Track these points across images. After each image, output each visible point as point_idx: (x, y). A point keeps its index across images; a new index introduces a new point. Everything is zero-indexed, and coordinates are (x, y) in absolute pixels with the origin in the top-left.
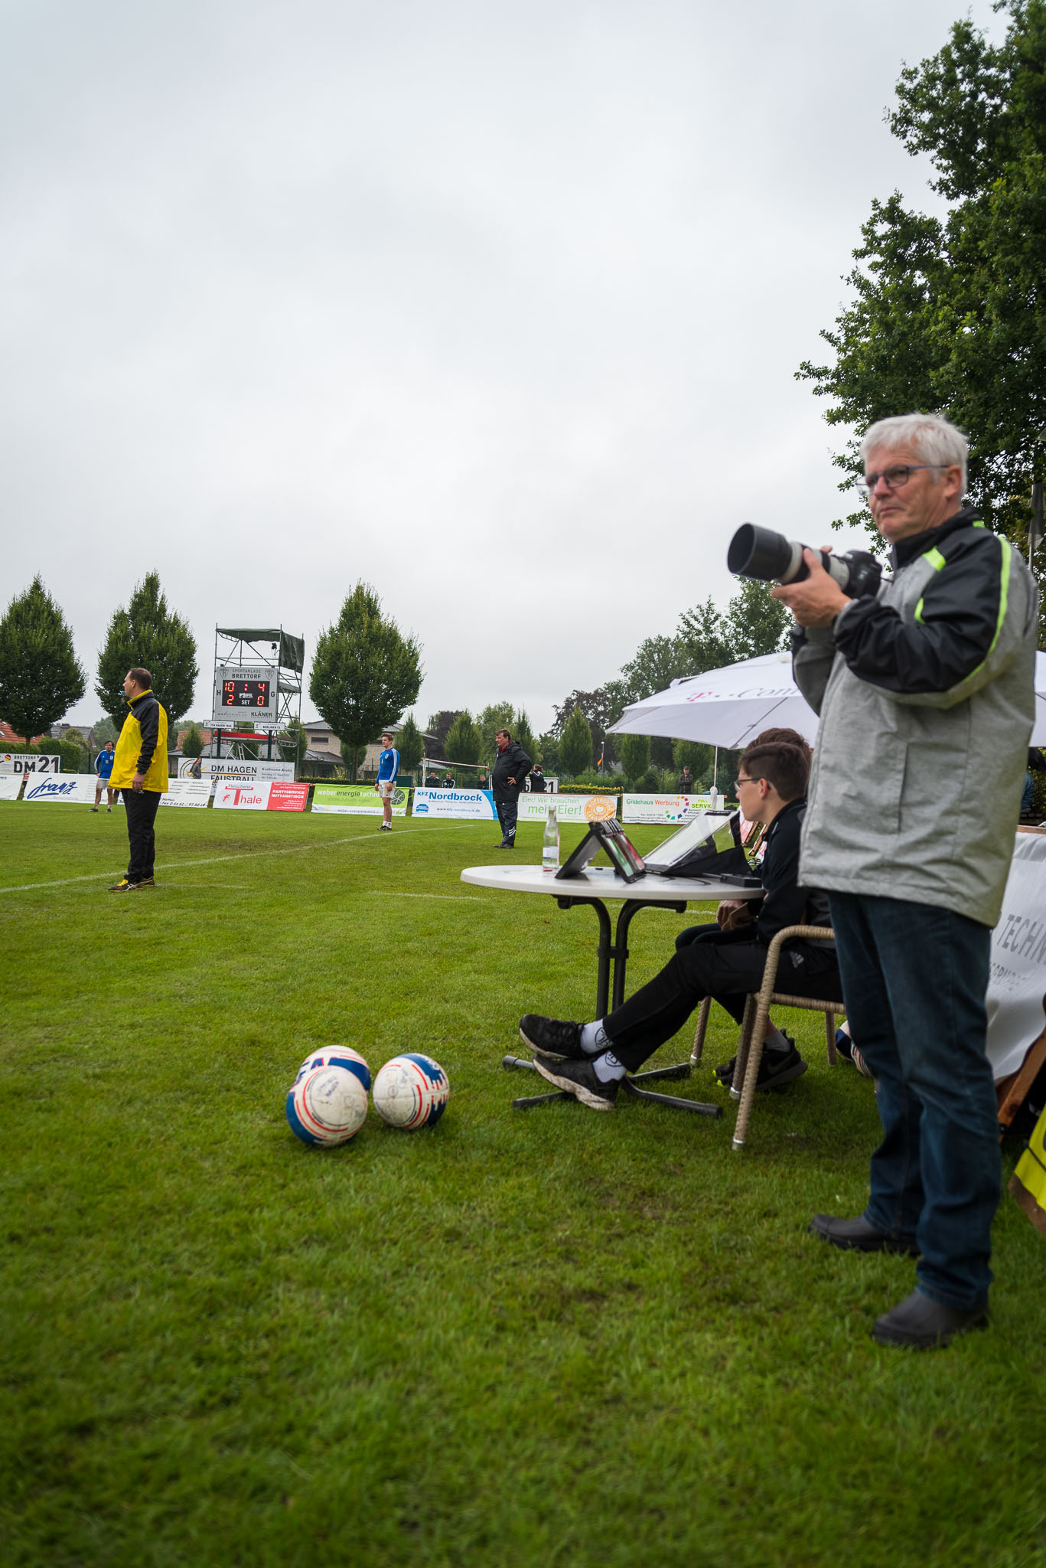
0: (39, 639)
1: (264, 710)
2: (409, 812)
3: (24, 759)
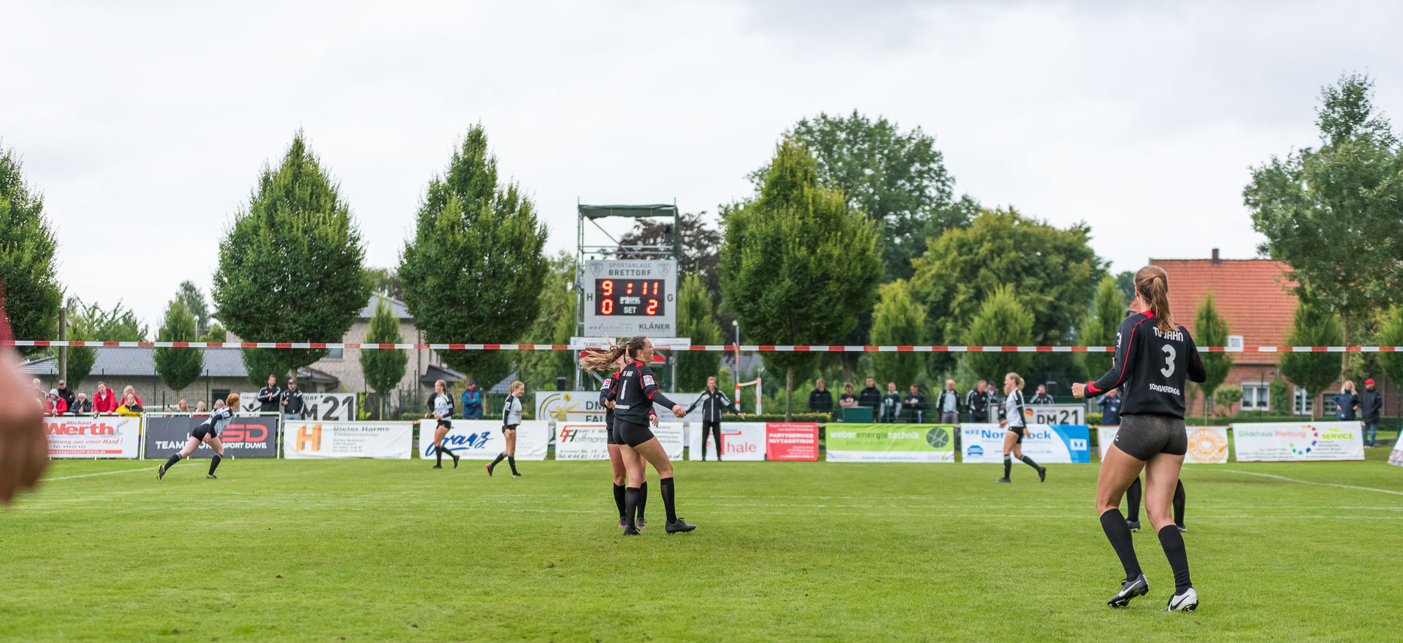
1: (658, 320)
2: (958, 457)
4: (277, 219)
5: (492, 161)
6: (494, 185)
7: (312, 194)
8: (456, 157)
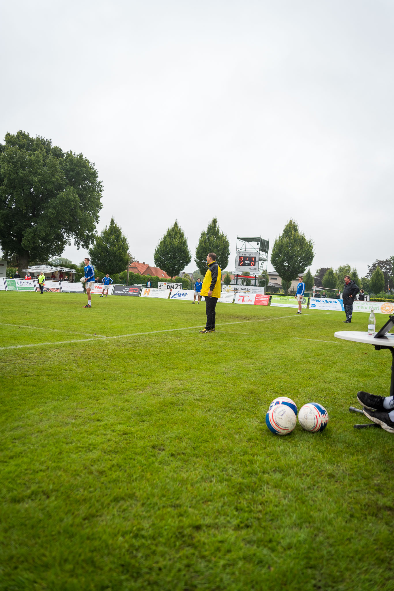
0: (176, 242)
1: (254, 267)
2: (308, 307)
3: (171, 284)
5: (218, 227)
6: (219, 233)
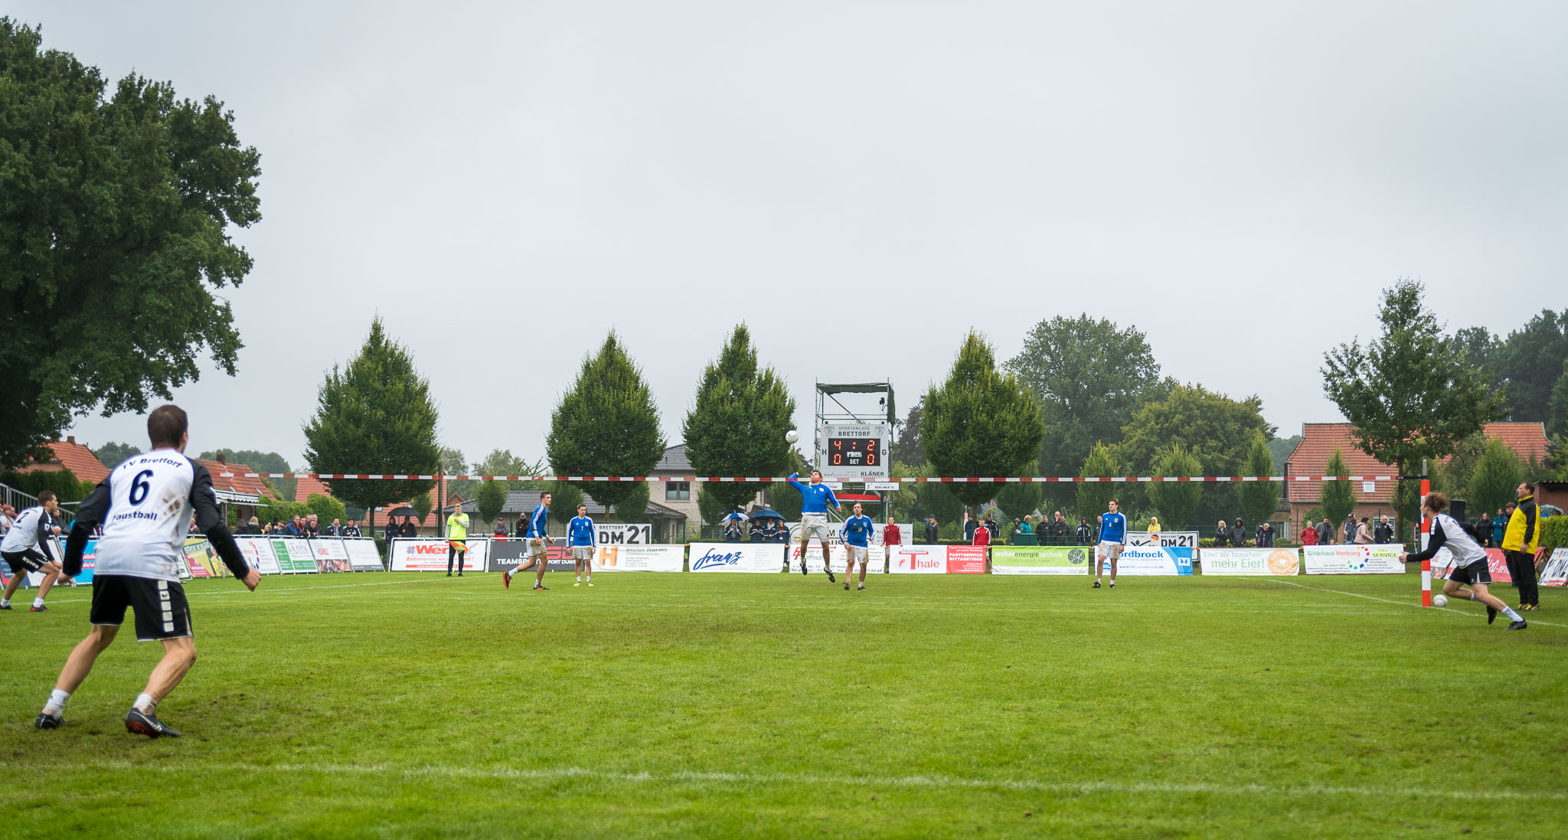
1: (875, 469)
3: (611, 528)
4: (594, 396)
5: (753, 352)
6: (755, 370)
7: (620, 377)
8: (726, 349)
